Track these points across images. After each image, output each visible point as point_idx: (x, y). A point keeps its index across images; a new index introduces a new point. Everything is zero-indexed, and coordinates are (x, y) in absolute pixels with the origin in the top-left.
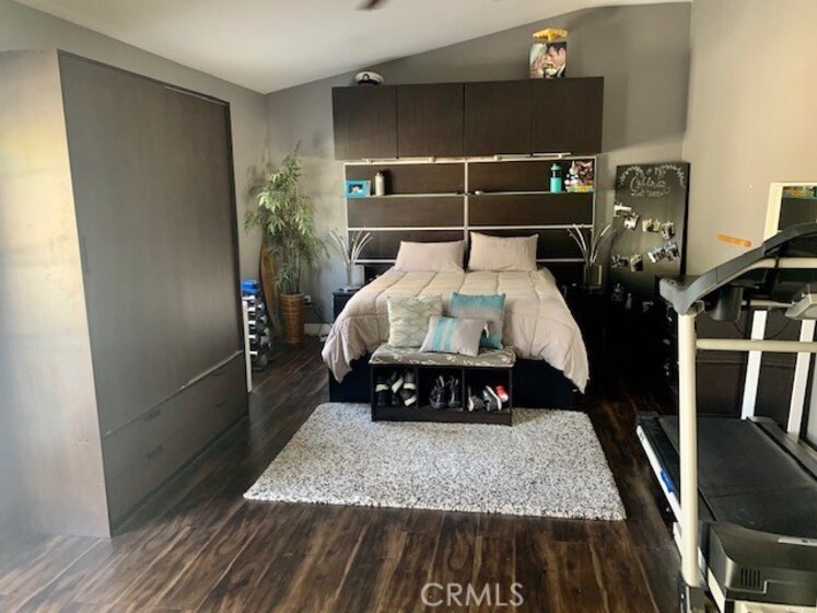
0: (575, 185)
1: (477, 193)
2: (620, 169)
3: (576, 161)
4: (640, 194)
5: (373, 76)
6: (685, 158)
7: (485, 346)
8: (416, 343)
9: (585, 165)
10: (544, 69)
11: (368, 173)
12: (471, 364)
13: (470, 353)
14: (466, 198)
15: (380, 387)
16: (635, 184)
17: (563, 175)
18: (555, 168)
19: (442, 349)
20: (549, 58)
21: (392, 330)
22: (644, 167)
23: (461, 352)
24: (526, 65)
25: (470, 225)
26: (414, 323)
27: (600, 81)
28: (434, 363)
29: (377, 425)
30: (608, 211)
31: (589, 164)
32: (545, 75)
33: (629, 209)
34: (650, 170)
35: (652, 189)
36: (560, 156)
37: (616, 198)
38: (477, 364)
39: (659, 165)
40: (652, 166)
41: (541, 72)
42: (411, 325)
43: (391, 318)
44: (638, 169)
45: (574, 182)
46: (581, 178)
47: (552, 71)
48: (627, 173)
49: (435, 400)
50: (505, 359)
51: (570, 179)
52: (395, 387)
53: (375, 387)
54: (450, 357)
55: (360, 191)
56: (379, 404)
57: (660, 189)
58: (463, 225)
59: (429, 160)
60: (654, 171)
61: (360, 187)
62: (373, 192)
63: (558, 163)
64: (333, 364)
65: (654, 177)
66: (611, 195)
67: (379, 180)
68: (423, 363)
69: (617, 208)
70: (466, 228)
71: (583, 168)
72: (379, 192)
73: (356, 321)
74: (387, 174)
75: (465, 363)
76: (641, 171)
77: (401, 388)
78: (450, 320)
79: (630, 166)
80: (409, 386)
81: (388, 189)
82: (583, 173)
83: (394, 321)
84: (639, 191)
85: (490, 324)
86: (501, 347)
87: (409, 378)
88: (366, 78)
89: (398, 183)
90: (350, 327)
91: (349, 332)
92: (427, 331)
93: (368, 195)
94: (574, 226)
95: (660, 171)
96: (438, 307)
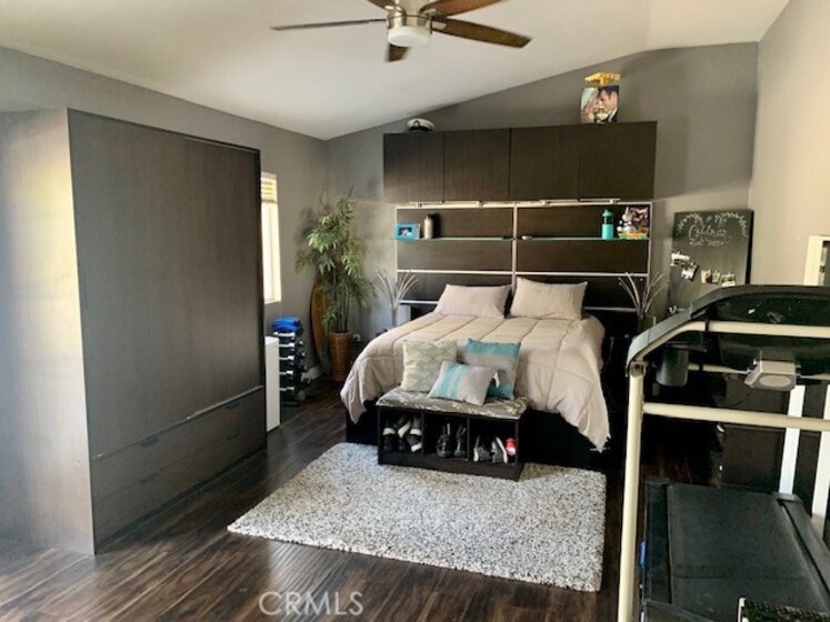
0: (627, 232)
1: (524, 238)
2: (679, 216)
3: (630, 206)
4: (699, 243)
5: (423, 122)
6: (751, 206)
7: (492, 395)
8: (426, 388)
9: (640, 212)
10: (595, 114)
11: (418, 216)
12: (476, 412)
13: (475, 401)
14: (514, 243)
15: (388, 431)
16: (694, 232)
17: (616, 221)
18: (606, 214)
19: (449, 396)
20: (601, 102)
21: (405, 374)
22: (704, 214)
23: (467, 400)
24: (577, 109)
25: (517, 270)
26: (425, 367)
27: (652, 126)
28: (438, 409)
29: (382, 468)
30: (665, 260)
31: (644, 211)
32: (595, 120)
33: (687, 258)
34: (709, 218)
35: (712, 238)
36: (611, 202)
37: (673, 246)
38: (482, 413)
39: (720, 213)
40: (712, 213)
41: (592, 117)
42: (422, 370)
43: (405, 360)
44: (697, 217)
45: (627, 229)
46: (634, 223)
47: (602, 116)
48: (685, 220)
49: (441, 448)
50: (510, 410)
51: (622, 226)
52: (401, 432)
53: (382, 431)
54: (455, 405)
55: (409, 234)
56: (385, 448)
57: (720, 239)
58: (511, 270)
59: (475, 205)
60: (714, 219)
61: (410, 230)
62: (422, 235)
63: (610, 208)
64: (350, 403)
65: (715, 226)
66: (669, 243)
67: (428, 223)
68: (429, 408)
69: (675, 256)
70: (513, 273)
71: (638, 215)
72: (427, 235)
73: (373, 361)
74: (436, 218)
75: (470, 411)
76: (701, 219)
77: (407, 434)
78: (461, 367)
79: (688, 213)
80: (415, 432)
81: (437, 232)
82: (637, 220)
83: (408, 364)
84: (698, 240)
85: (501, 373)
86: (512, 397)
87: (416, 423)
88: (416, 125)
89: (446, 227)
90: (367, 368)
91: (366, 373)
92: (437, 377)
93: (417, 238)
94: (627, 274)
95: (720, 219)
96: (452, 352)
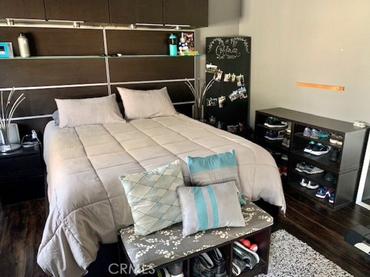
0: (185, 51)
1: (120, 55)
2: (209, 40)
3: (184, 32)
4: (222, 57)
14: (107, 60)
16: (219, 51)
17: (177, 43)
18: (172, 37)
21: (135, 216)
22: (224, 39)
25: (114, 81)
26: (162, 201)
30: (203, 68)
31: (191, 36)
33: (216, 67)
34: (227, 41)
35: (230, 54)
37: (207, 60)
39: (233, 38)
40: (229, 38)
44: (220, 40)
45: (186, 48)
48: (213, 42)
51: (181, 46)
55: (2, 53)
57: (234, 54)
60: (230, 42)
61: (2, 49)
62: (17, 53)
65: (230, 46)
66: (203, 58)
67: (22, 42)
68: (198, 251)
69: (208, 66)
70: (108, 84)
71: (187, 38)
72: (24, 53)
74: (30, 36)
76: (222, 42)
79: (215, 38)
81: (33, 50)
82: (188, 42)
83: (136, 204)
87: (177, 268)
93: (12, 57)
